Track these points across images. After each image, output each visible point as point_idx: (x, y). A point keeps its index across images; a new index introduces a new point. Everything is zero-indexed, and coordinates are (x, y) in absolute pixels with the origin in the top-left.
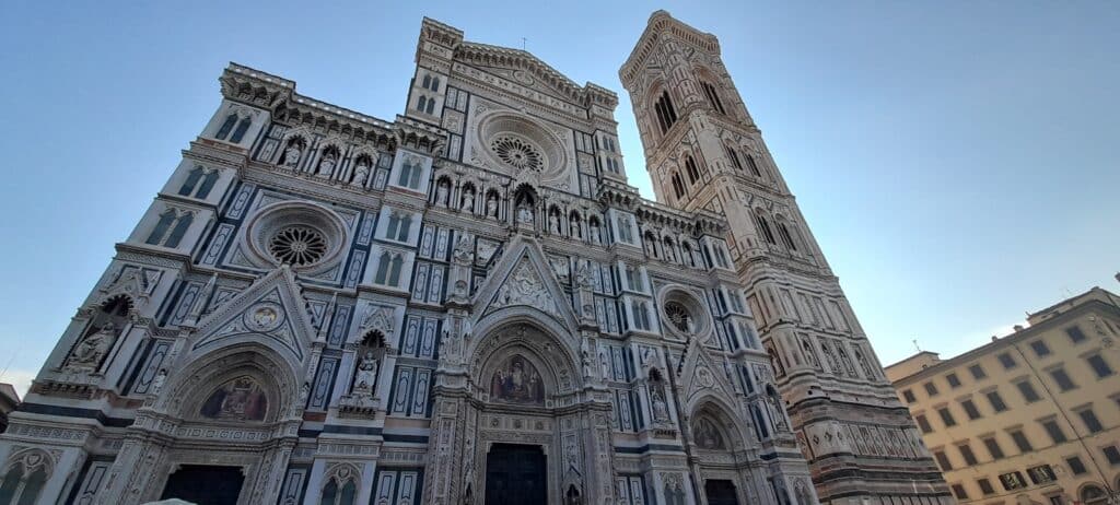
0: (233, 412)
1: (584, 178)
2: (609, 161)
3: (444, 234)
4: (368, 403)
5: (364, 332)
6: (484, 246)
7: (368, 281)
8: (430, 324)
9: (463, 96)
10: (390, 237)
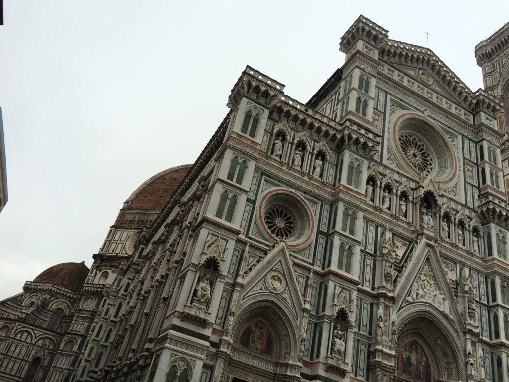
0: (255, 346)
1: (469, 187)
2: (491, 174)
3: (372, 228)
4: (343, 366)
5: (337, 309)
6: (398, 244)
7: (334, 267)
8: (366, 306)
9: (382, 94)
10: (344, 229)
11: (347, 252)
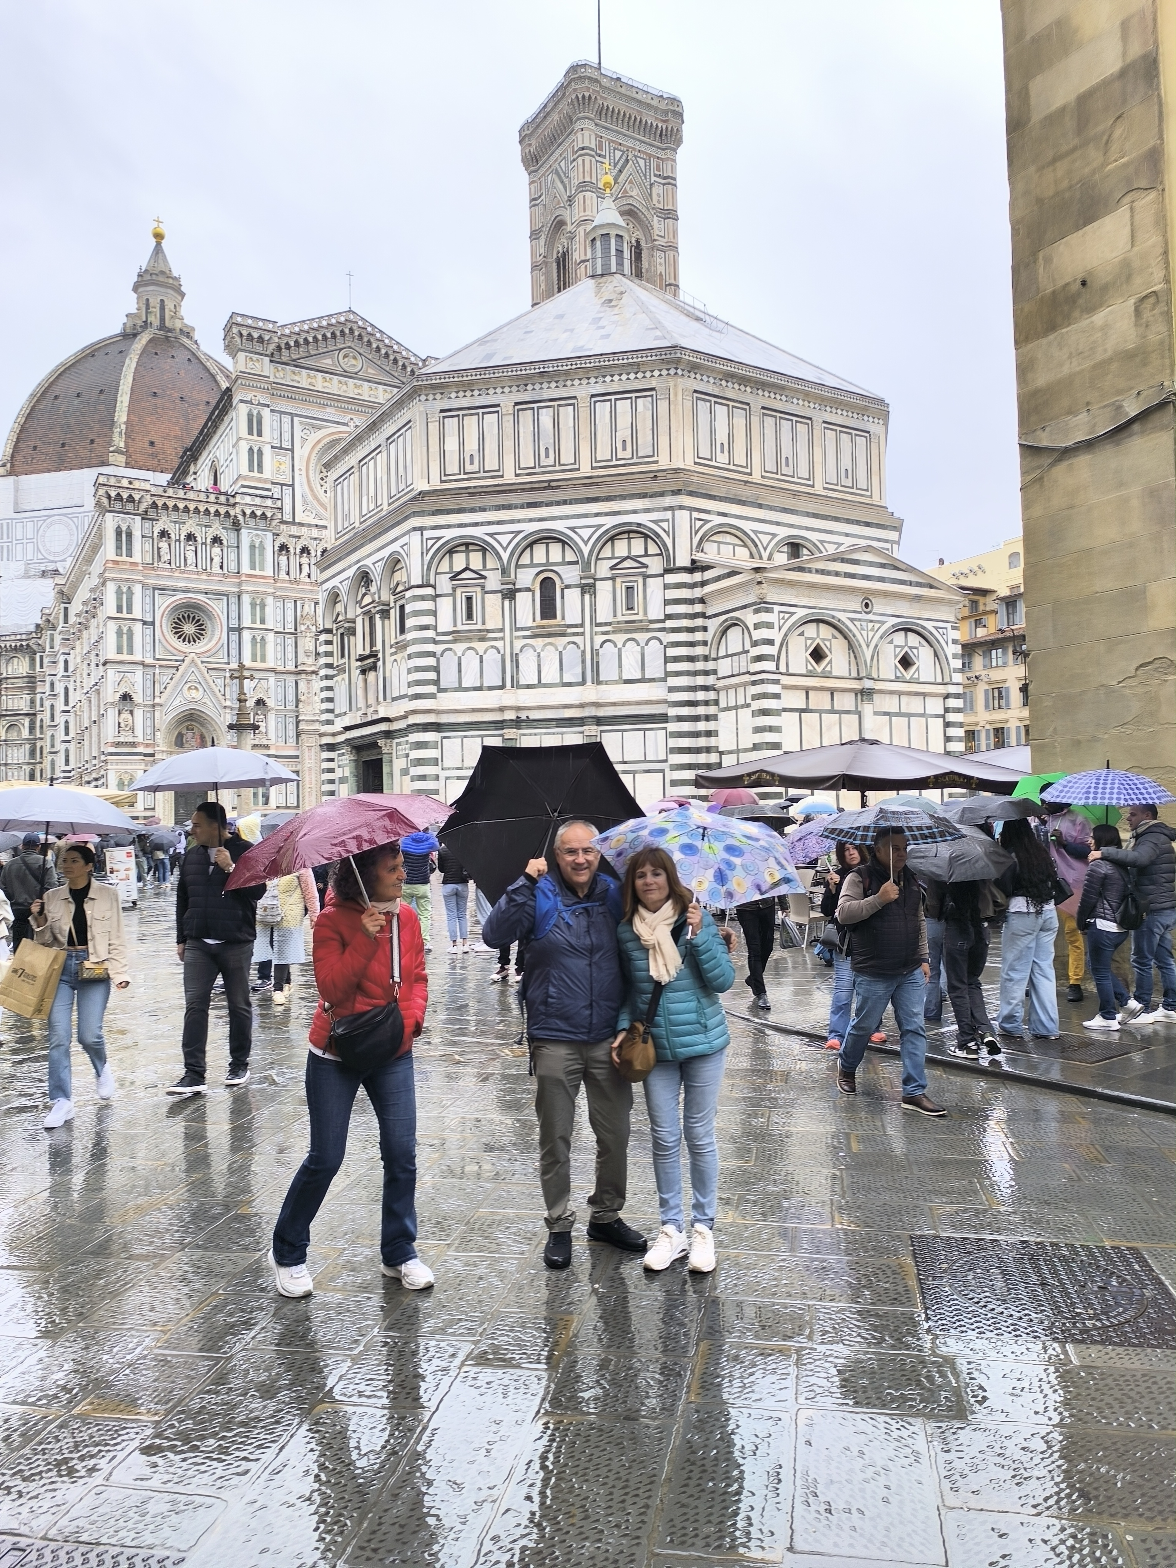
0: (190, 744)
7: (247, 661)
10: (254, 622)
11: (259, 644)
